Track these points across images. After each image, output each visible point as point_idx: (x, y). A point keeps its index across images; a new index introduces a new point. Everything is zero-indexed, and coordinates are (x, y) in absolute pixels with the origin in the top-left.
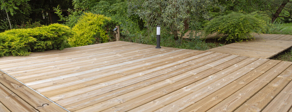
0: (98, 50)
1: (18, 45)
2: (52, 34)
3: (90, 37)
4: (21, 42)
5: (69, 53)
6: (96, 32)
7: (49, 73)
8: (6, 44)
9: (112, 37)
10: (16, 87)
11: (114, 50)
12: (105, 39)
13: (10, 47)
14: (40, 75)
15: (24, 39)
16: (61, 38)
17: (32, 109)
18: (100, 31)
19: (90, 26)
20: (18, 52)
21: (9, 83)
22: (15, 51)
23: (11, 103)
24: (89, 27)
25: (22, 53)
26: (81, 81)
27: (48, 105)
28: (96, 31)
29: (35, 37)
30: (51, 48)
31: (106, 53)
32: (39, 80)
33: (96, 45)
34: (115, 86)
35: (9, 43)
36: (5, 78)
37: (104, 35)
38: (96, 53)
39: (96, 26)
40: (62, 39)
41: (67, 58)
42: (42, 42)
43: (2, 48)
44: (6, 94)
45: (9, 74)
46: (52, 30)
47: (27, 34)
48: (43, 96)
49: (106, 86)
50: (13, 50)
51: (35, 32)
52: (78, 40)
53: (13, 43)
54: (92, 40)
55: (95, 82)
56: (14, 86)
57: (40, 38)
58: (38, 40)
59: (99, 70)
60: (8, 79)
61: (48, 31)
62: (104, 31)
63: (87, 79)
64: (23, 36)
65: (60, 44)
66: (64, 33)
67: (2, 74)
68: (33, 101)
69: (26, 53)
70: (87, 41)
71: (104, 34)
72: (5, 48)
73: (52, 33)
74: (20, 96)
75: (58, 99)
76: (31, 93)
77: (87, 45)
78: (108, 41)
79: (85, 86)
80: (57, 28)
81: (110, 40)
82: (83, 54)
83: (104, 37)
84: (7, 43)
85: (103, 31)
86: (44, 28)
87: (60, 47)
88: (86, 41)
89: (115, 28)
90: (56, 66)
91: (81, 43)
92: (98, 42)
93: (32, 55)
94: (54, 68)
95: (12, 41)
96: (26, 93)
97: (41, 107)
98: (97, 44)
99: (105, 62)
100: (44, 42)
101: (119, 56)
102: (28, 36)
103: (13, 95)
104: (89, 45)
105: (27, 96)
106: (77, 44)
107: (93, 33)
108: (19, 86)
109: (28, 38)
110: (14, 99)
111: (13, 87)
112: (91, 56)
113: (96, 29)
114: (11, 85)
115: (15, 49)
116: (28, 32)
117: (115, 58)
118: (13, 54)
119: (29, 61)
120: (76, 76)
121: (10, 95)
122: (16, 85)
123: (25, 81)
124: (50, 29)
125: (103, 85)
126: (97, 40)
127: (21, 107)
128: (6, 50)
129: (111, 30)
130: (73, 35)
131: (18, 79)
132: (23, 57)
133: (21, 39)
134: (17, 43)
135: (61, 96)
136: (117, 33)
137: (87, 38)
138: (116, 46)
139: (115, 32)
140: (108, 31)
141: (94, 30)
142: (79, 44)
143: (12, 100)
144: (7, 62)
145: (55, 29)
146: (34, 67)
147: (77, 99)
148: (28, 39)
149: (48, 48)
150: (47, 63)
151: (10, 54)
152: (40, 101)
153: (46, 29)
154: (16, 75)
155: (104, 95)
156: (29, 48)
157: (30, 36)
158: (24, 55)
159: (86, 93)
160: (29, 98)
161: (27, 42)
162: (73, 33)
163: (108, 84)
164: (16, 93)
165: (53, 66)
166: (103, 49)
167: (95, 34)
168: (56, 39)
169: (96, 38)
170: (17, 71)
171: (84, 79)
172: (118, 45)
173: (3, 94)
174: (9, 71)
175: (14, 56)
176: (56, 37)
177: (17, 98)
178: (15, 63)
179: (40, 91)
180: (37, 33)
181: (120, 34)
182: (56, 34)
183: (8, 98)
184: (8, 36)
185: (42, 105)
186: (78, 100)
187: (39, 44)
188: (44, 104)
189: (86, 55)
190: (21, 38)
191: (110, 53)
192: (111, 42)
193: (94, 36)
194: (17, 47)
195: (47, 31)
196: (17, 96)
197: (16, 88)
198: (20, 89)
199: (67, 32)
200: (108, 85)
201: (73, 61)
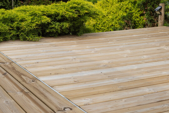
0: (131, 38)
1: (28, 26)
2: (71, 14)
3: (117, 19)
4: (33, 23)
5: (89, 40)
6: (126, 12)
7: (67, 66)
8: (15, 25)
9: (152, 20)
10: (28, 80)
11: (156, 40)
12: (139, 22)
13: (18, 28)
14: (56, 67)
15: (37, 19)
16: (82, 18)
17: (51, 112)
18: (133, 11)
19: (120, 3)
20: (27, 36)
21: (20, 75)
22: (24, 34)
23: (24, 101)
24: (118, 5)
25: (32, 37)
26: (112, 81)
27: (71, 109)
28: (127, 10)
29: (49, 16)
30: (67, 32)
31: (144, 44)
32: (55, 74)
33: (125, 31)
34: (166, 93)
35: (18, 24)
36: (13, 69)
37: (137, 17)
38: (129, 43)
39: (128, 4)
40: (82, 20)
41: (88, 47)
42: (57, 23)
43: (10, 30)
44: (18, 89)
45: (19, 63)
46: (72, 8)
47: (40, 12)
48: (64, 97)
49: (151, 92)
50: (21, 33)
51: (50, 10)
52: (98, 22)
53: (23, 24)
54: (120, 24)
55: (133, 85)
56: (26, 80)
57: (55, 18)
58: (53, 21)
59: (136, 68)
60: (18, 69)
61: (67, 8)
62: (139, 11)
63: (121, 80)
64: (35, 15)
65: (78, 27)
66: (87, 12)
67: (10, 63)
68: (51, 102)
69: (35, 37)
70: (112, 25)
71: (138, 15)
72: (13, 30)
73: (72, 12)
74: (34, 93)
75: (83, 104)
76: (48, 92)
77: (110, 31)
78: (145, 26)
79: (118, 89)
80: (79, 5)
81: (147, 25)
82: (109, 43)
83: (138, 20)
84: (17, 23)
85: (137, 10)
86: (61, 4)
87: (78, 31)
88: (110, 24)
89: (159, 6)
90: (75, 57)
91: (102, 28)
92: (128, 27)
93: (42, 40)
94: (72, 60)
95: (22, 21)
96: (42, 90)
97: (62, 111)
98: (126, 29)
99: (145, 56)
100: (59, 24)
101: (165, 48)
102: (41, 15)
103: (26, 91)
104: (115, 30)
105: (42, 94)
106: (97, 29)
107: (121, 13)
108: (32, 80)
109: (41, 17)
110: (27, 96)
111: (24, 81)
112: (122, 46)
113: (127, 8)
114: (21, 78)
115: (24, 32)
116: (42, 10)
117: (159, 51)
118: (21, 37)
119: (40, 48)
120: (105, 74)
121: (22, 91)
122: (28, 78)
123: (38, 74)
124: (69, 6)
125: (147, 90)
126: (127, 24)
127: (37, 108)
128: (14, 33)
129: (151, 10)
130: (98, 15)
131: (30, 70)
132: (32, 42)
133: (32, 19)
134: (28, 23)
135: (87, 100)
136: (161, 14)
137: (113, 20)
138: (158, 33)
139: (158, 13)
140: (146, 10)
141: (125, 8)
142: (100, 28)
143: (25, 98)
144: (14, 48)
145: (76, 6)
146: (47, 57)
147: (110, 106)
148: (40, 19)
149: (63, 32)
150: (62, 53)
151: (17, 38)
152: (60, 103)
153: (64, 6)
154: (26, 65)
155: (149, 105)
156: (40, 31)
157: (44, 15)
158: (34, 40)
159: (121, 99)
160: (45, 97)
161: (39, 23)
162: (99, 12)
163: (154, 89)
164: (28, 88)
165: (71, 58)
166: (139, 38)
167: (125, 14)
168: (75, 21)
169: (126, 21)
170: (27, 60)
171: (116, 79)
172: (162, 33)
173: (14, 87)
174: (17, 59)
175: (21, 41)
176: (76, 17)
177: (30, 95)
178: (23, 50)
179: (58, 90)
180: (53, 12)
181: (165, 15)
182: (77, 13)
183: (20, 94)
184: (18, 14)
185: (63, 109)
186: (111, 108)
187: (53, 26)
188: (66, 108)
189: (114, 45)
190: (32, 17)
191: (150, 44)
192: (149, 27)
193: (124, 18)
194: (27, 29)
195: (65, 9)
196: (30, 93)
197: (28, 82)
198: (33, 83)
199: (90, 11)
200: (153, 91)
201: (96, 52)
